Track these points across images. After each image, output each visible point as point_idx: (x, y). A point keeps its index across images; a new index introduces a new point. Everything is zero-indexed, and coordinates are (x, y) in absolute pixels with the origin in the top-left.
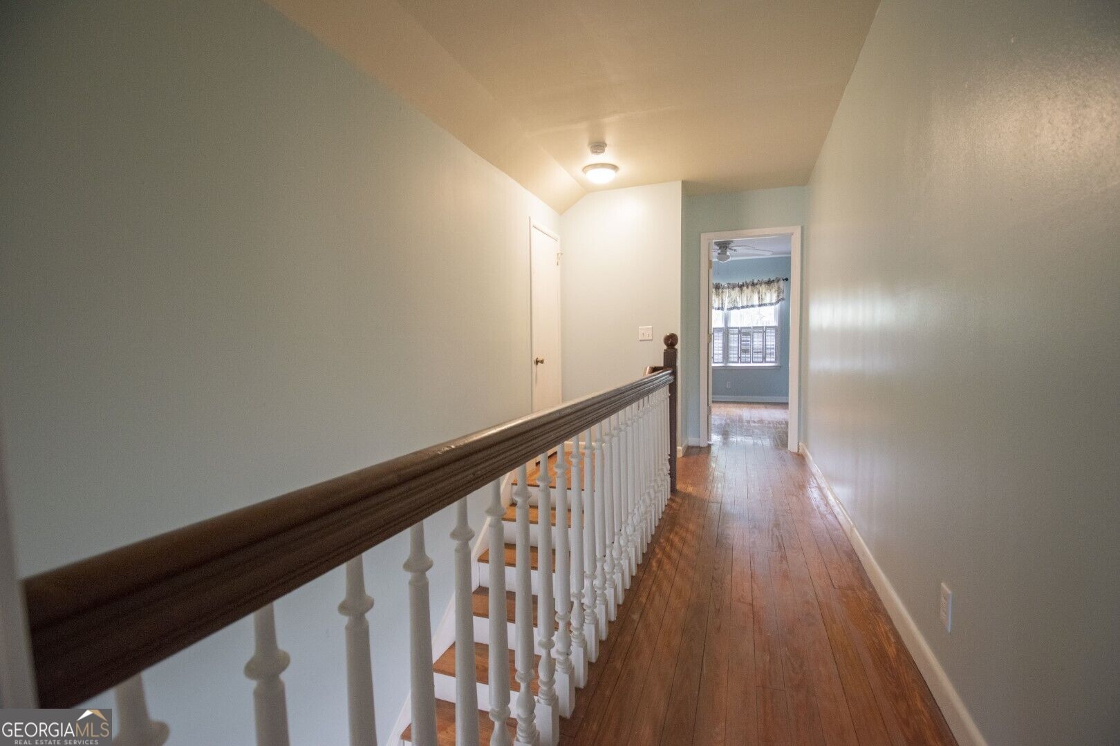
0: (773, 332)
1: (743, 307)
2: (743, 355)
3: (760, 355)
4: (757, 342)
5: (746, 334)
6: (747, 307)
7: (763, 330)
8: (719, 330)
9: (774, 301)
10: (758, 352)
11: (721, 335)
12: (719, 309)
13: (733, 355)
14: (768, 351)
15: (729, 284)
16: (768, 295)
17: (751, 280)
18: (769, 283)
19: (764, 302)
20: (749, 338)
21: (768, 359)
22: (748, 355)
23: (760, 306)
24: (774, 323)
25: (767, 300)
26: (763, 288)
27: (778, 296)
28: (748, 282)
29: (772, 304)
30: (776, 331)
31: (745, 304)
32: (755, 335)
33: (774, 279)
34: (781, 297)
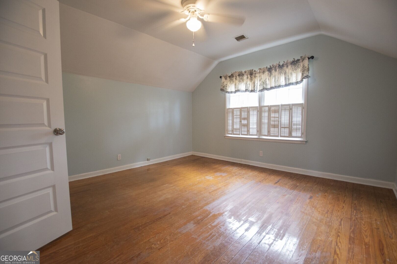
0: (300, 109)
1: (272, 88)
2: (272, 129)
3: (287, 130)
4: (285, 119)
5: (275, 112)
6: (276, 87)
7: (290, 108)
8: (254, 108)
9: (299, 79)
10: (285, 128)
11: (255, 113)
12: (252, 91)
13: (265, 131)
14: (294, 127)
15: (260, 69)
16: (294, 75)
17: (278, 63)
18: (295, 63)
19: (291, 81)
20: (277, 115)
21: (294, 134)
22: (276, 129)
23: (286, 85)
24: (301, 100)
25: (293, 79)
26: (289, 70)
27: (303, 74)
28: (275, 64)
29: (297, 83)
30: (303, 108)
31: (273, 85)
32: (283, 112)
33: (299, 58)
34: (305, 75)
